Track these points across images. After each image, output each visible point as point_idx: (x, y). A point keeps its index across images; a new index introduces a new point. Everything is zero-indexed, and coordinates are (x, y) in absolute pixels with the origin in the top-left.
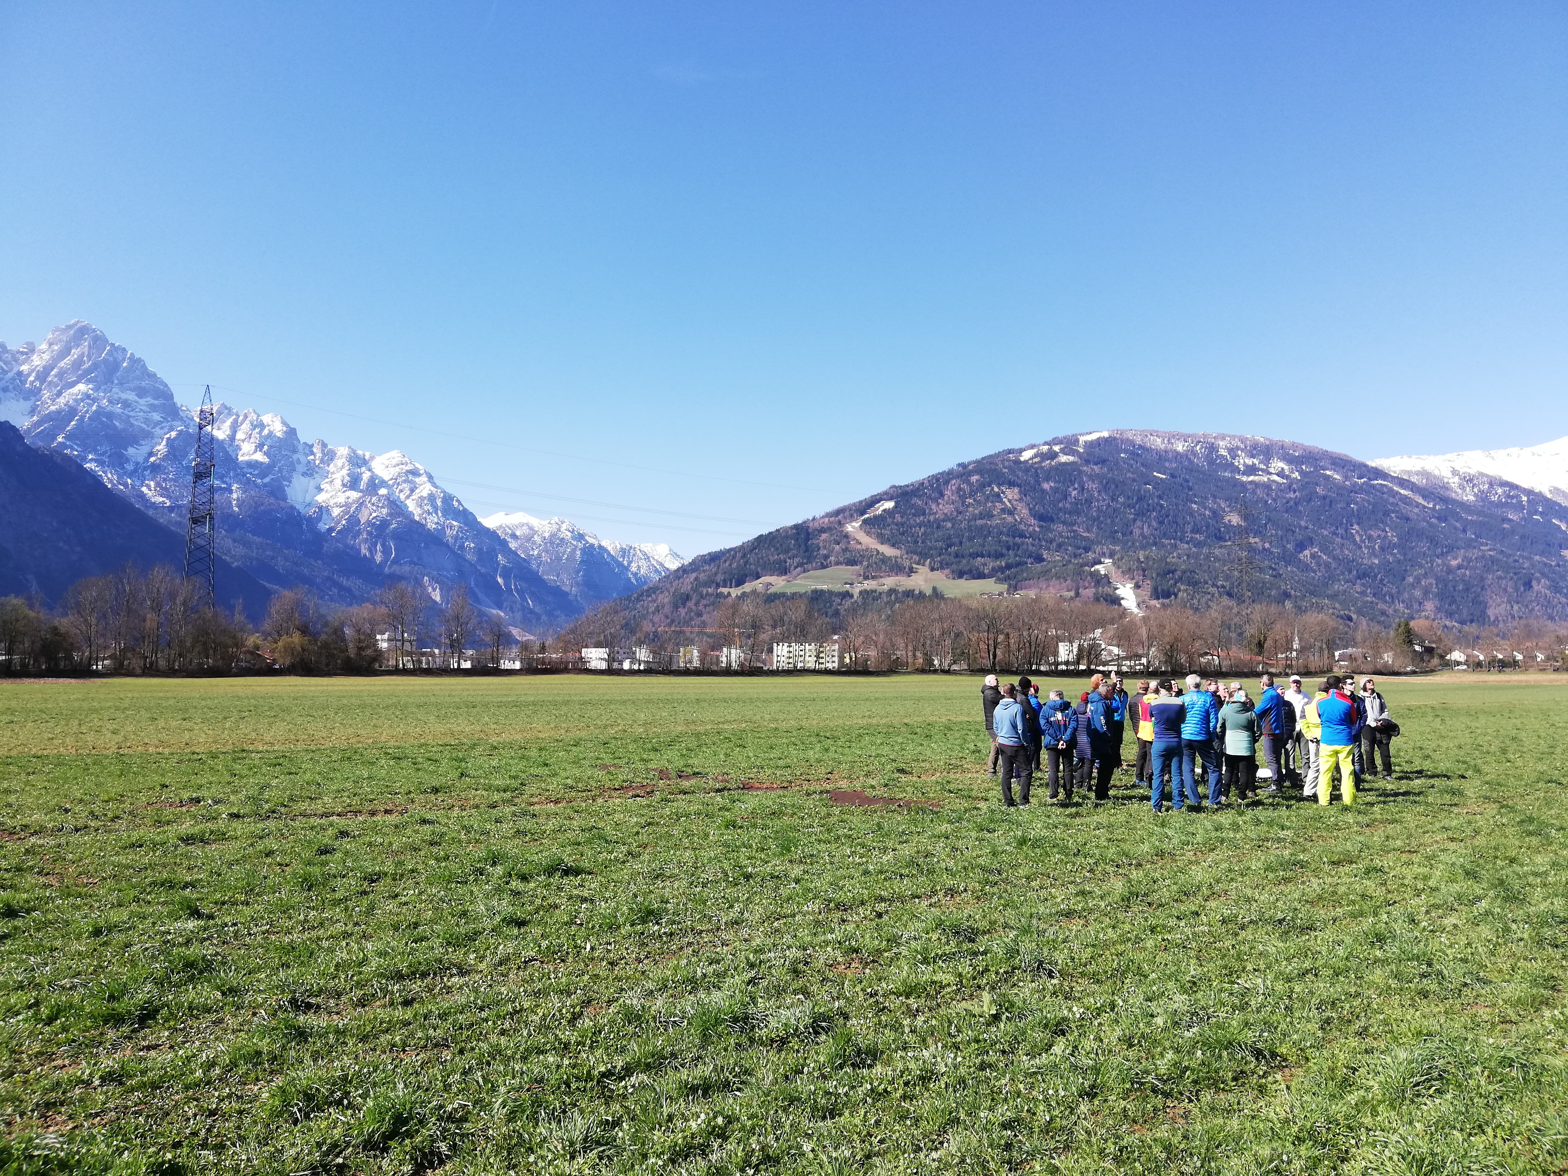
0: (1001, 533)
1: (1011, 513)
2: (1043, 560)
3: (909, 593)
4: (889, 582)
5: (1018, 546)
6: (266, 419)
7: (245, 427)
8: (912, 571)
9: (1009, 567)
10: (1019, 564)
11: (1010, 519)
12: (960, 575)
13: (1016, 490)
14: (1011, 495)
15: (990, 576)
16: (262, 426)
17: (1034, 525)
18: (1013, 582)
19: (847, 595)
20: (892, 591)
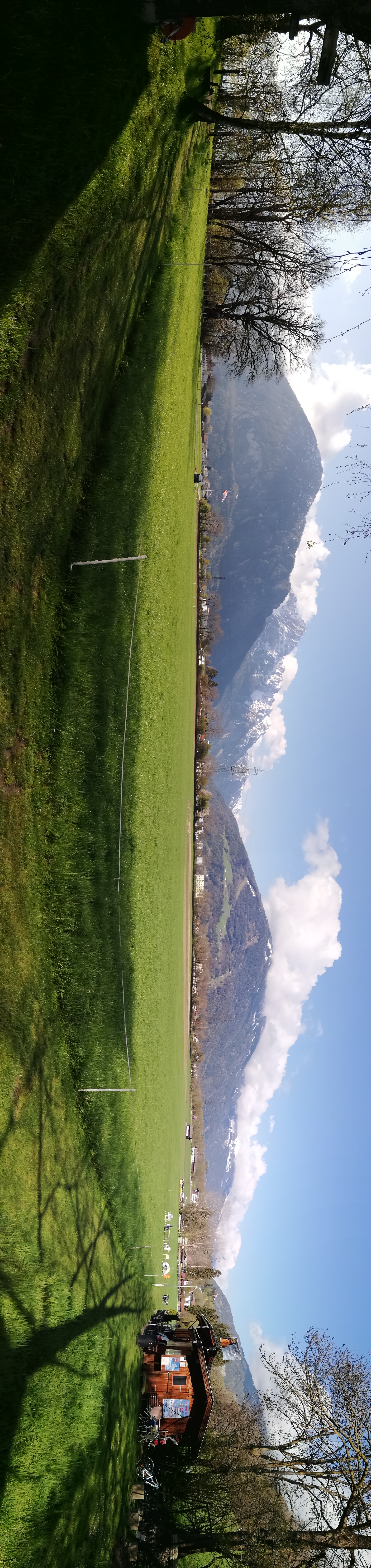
0: (242, 936)
1: (249, 940)
2: (232, 951)
3: (222, 903)
4: (226, 895)
5: (237, 942)
6: (280, 683)
7: (278, 677)
8: (230, 903)
9: (230, 939)
10: (231, 943)
11: (247, 939)
12: (228, 922)
13: (257, 942)
14: (256, 940)
15: (228, 933)
16: (278, 682)
17: (244, 947)
18: (225, 941)
19: (222, 879)
20: (223, 896)
